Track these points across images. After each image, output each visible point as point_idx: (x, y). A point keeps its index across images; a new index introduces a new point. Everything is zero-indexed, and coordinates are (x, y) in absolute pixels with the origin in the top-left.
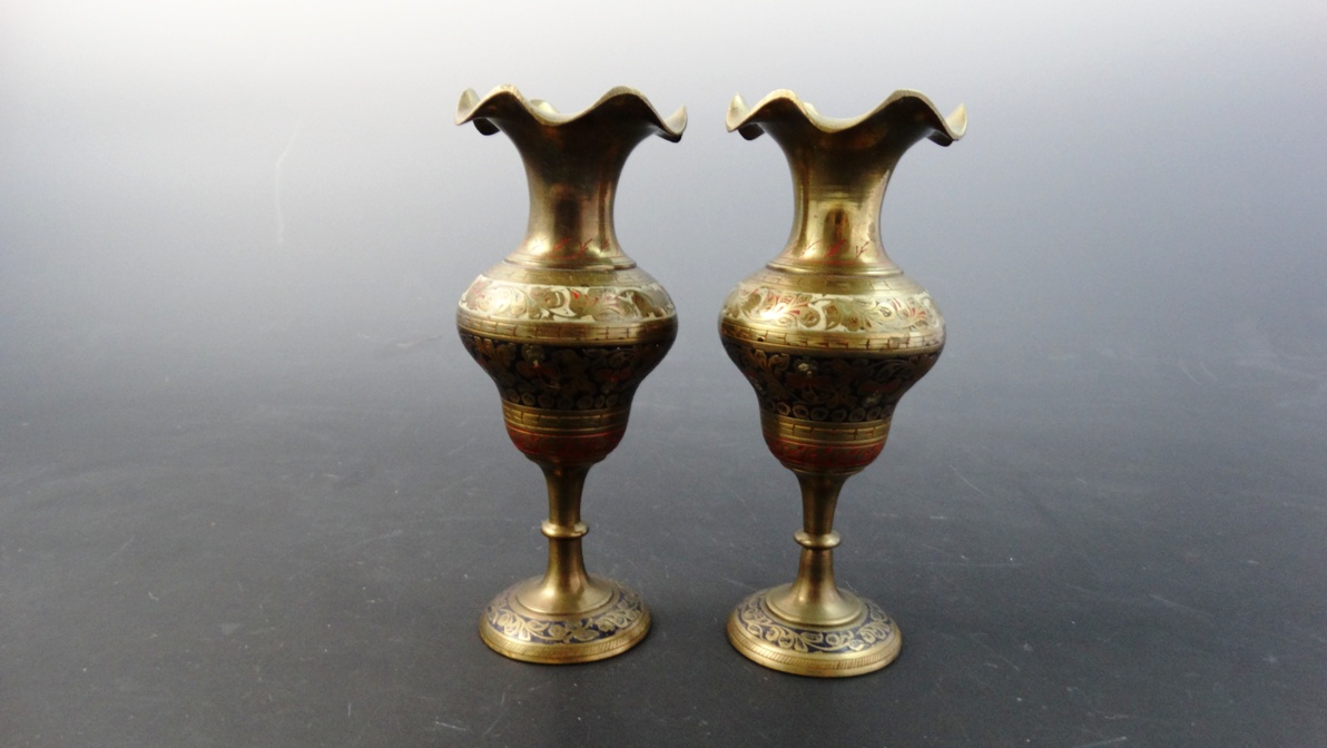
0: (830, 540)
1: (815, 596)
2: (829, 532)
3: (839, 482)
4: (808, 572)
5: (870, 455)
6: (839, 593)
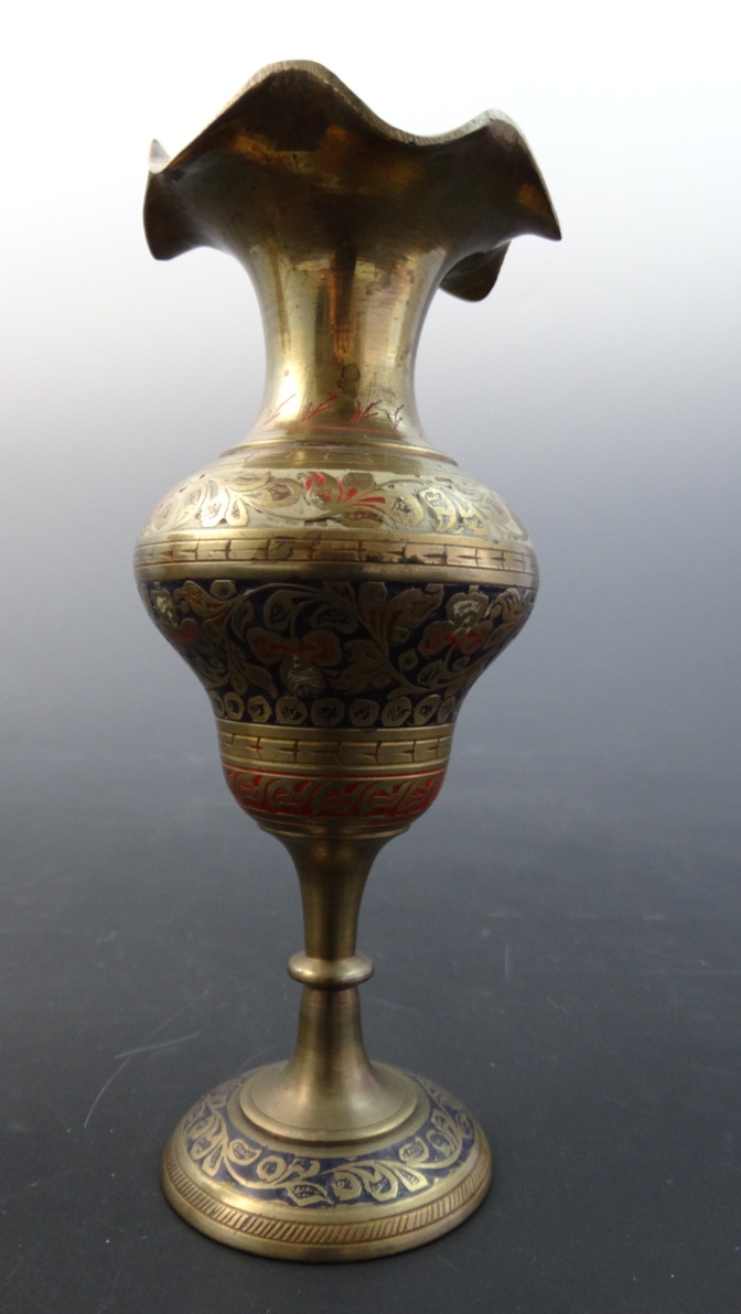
0: (352, 970)
1: (328, 1081)
2: (352, 953)
3: (368, 852)
4: (312, 1036)
5: (421, 797)
6: (373, 1072)
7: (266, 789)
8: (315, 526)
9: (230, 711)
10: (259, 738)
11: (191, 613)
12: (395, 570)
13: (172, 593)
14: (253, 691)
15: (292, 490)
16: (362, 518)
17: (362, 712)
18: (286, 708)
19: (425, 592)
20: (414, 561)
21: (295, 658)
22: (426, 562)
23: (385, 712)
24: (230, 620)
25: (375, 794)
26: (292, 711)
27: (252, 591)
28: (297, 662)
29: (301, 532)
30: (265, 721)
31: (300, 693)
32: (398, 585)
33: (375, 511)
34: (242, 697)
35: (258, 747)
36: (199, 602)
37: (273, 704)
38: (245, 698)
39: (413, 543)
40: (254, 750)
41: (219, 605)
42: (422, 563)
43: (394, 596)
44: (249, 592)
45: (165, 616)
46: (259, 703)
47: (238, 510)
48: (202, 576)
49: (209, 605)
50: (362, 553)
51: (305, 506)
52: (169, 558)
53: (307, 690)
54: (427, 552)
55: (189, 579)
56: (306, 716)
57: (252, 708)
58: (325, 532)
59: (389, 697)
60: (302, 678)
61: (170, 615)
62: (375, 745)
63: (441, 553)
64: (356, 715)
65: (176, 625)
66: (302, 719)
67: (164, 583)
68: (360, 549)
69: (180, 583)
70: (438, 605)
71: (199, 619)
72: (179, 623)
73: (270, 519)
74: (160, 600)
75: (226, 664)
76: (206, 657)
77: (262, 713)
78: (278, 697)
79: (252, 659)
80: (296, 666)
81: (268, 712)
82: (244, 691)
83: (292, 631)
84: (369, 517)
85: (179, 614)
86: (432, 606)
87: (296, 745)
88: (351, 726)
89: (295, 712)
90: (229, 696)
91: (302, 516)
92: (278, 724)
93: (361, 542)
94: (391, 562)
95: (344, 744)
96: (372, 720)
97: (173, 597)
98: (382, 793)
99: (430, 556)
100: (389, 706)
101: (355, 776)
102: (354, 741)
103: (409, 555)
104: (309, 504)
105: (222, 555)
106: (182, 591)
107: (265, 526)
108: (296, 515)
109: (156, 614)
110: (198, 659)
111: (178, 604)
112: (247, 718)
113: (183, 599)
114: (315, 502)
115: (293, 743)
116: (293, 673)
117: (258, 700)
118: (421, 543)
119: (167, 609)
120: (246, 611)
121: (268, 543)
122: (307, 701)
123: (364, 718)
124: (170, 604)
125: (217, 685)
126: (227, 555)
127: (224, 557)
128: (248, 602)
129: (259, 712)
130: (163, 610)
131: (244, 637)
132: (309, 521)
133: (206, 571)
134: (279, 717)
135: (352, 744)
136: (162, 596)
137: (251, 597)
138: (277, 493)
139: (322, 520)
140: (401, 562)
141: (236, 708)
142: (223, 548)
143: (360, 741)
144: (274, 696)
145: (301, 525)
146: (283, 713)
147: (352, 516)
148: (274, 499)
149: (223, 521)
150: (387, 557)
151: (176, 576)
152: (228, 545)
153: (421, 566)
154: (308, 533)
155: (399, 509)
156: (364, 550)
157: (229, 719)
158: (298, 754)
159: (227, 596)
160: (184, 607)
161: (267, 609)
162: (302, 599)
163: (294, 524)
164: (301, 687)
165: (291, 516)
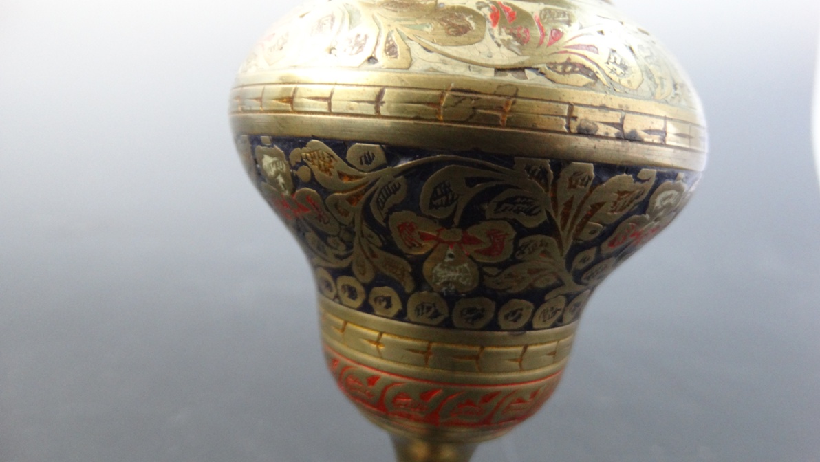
7: (384, 391)
8: (510, 78)
9: (345, 296)
10: (381, 334)
11: (313, 183)
12: (609, 148)
13: (287, 154)
14: (380, 280)
15: (473, 24)
16: (573, 71)
17: (514, 313)
18: (422, 305)
19: (637, 180)
20: (633, 138)
21: (450, 251)
22: (646, 140)
23: (539, 312)
24: (369, 199)
25: (512, 403)
26: (429, 309)
27: (409, 162)
28: (451, 256)
29: (490, 83)
30: (391, 316)
31: (444, 289)
32: (608, 168)
33: (588, 64)
34: (364, 285)
35: (377, 342)
36: (327, 170)
37: (404, 299)
38: (368, 288)
39: (633, 113)
40: (374, 346)
41: (358, 177)
42: (641, 141)
43: (601, 183)
44: (404, 163)
45: (273, 181)
46: (387, 295)
47: (393, 46)
48: (337, 135)
49: (341, 175)
50: (573, 122)
51: (495, 48)
52: (288, 106)
53: (453, 287)
54: (647, 127)
55: (314, 138)
56: (447, 315)
57: (375, 300)
58: (524, 87)
59: (547, 297)
60: (451, 274)
61: (281, 180)
62: (520, 349)
63: (661, 128)
64: (506, 317)
65: (287, 193)
66: (440, 319)
67: (276, 140)
68: (571, 117)
69: (301, 142)
70: (644, 196)
71: (324, 191)
72: (293, 192)
73: (445, 63)
74: (267, 161)
75: (349, 246)
76: (323, 236)
77: (389, 306)
78: (413, 292)
79: (389, 247)
80: (448, 260)
81: (397, 306)
82: (368, 278)
83: (456, 221)
84: (580, 72)
85: (295, 182)
86: (637, 197)
87: (429, 348)
88: (499, 329)
89: (433, 310)
90: (344, 280)
91: (490, 62)
92: (409, 321)
93: (571, 107)
94: (606, 137)
95: (489, 349)
96: (522, 322)
97: (288, 160)
98: (521, 401)
99: (649, 131)
100: (544, 307)
101: (496, 385)
102: (498, 346)
103: (627, 128)
104: (499, 45)
105: (370, 109)
106: (304, 152)
107: (435, 70)
108: (482, 59)
109: (259, 175)
110: (311, 235)
111: (296, 168)
112: (366, 308)
113: (303, 163)
114: (507, 44)
115: (425, 344)
116: (442, 267)
117: (386, 291)
118: (641, 114)
119: (277, 173)
120: (396, 189)
121: (442, 96)
122: (451, 299)
123: (515, 321)
124: (283, 167)
125: (330, 265)
126: (378, 111)
127: (372, 112)
128: (401, 177)
129: (384, 304)
130: (272, 172)
131: (386, 220)
132: (500, 70)
133: (344, 128)
134: (411, 313)
135: (495, 349)
136: (272, 155)
137: (405, 172)
138: (453, 26)
139: (518, 69)
140: (618, 138)
141: (353, 294)
142: (373, 99)
143: (505, 346)
144: (408, 289)
145: (489, 75)
146: (417, 310)
147: (560, 68)
148: (448, 34)
149: (371, 59)
150: (602, 130)
151: (295, 132)
152: (380, 95)
153: (639, 145)
154: (499, 87)
155: (615, 62)
156: (575, 118)
157: (341, 303)
158: (431, 357)
159: (372, 166)
160: (303, 173)
161: (426, 189)
162: (480, 180)
163: (479, 71)
164: (446, 283)
165: (474, 60)
